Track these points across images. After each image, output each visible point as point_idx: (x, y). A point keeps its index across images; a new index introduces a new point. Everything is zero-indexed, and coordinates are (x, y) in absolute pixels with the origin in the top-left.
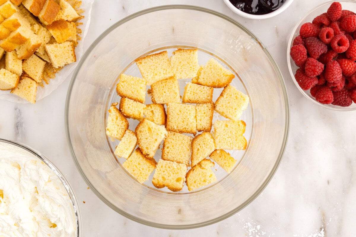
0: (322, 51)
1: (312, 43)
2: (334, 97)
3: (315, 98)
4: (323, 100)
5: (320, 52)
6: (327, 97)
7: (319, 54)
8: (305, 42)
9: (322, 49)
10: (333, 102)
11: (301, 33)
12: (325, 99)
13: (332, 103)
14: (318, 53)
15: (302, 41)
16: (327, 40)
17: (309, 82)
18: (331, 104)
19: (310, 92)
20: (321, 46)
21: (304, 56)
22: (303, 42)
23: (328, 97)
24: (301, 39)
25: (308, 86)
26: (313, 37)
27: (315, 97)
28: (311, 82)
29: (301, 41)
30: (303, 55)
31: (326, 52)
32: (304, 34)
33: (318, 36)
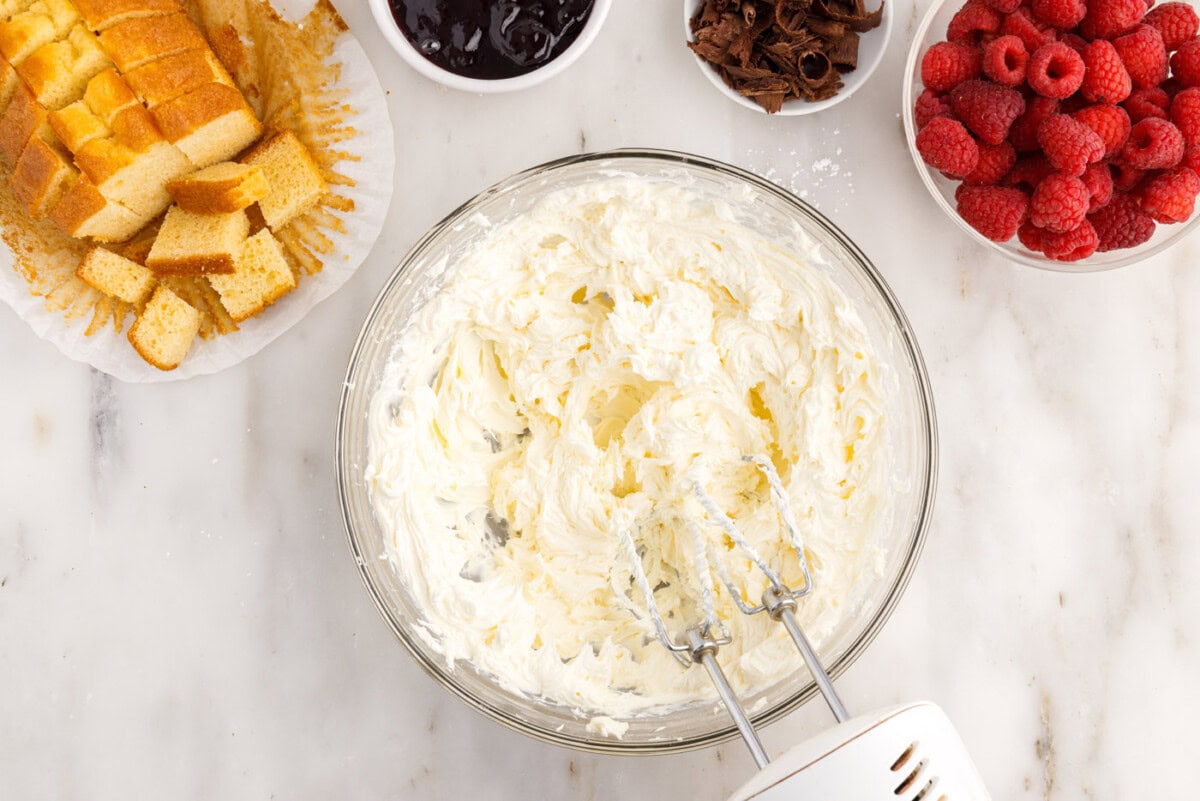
0: (1012, 114)
1: (972, 98)
2: (1096, 229)
3: (1042, 254)
4: (1068, 253)
5: (1008, 116)
6: (1076, 239)
7: (1008, 124)
8: (949, 104)
9: (1009, 107)
10: (1101, 244)
11: (927, 82)
12: (1073, 246)
13: (1098, 250)
14: (1003, 121)
15: (941, 103)
16: (1015, 76)
17: (1008, 215)
18: (1095, 254)
19: (1021, 241)
20: (1004, 97)
21: (964, 144)
22: (946, 106)
23: (1082, 236)
24: (936, 101)
25: (1007, 228)
26: (970, 82)
27: (1039, 250)
28: (1012, 212)
29: (937, 104)
30: (959, 142)
31: (1023, 111)
32: (940, 82)
33: (980, 72)
